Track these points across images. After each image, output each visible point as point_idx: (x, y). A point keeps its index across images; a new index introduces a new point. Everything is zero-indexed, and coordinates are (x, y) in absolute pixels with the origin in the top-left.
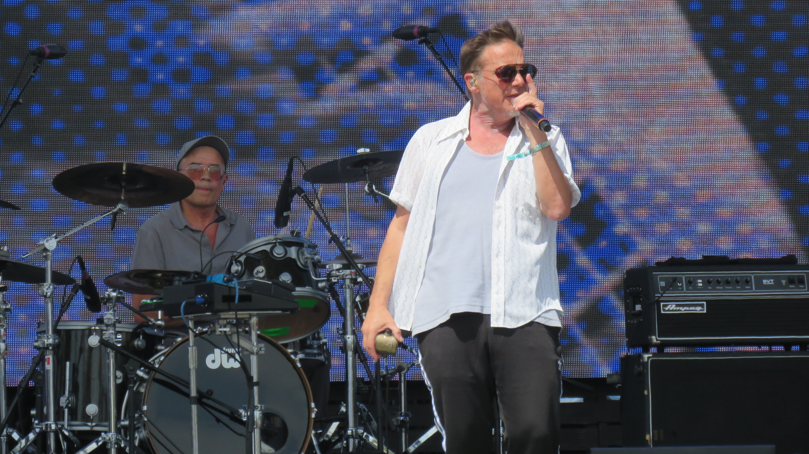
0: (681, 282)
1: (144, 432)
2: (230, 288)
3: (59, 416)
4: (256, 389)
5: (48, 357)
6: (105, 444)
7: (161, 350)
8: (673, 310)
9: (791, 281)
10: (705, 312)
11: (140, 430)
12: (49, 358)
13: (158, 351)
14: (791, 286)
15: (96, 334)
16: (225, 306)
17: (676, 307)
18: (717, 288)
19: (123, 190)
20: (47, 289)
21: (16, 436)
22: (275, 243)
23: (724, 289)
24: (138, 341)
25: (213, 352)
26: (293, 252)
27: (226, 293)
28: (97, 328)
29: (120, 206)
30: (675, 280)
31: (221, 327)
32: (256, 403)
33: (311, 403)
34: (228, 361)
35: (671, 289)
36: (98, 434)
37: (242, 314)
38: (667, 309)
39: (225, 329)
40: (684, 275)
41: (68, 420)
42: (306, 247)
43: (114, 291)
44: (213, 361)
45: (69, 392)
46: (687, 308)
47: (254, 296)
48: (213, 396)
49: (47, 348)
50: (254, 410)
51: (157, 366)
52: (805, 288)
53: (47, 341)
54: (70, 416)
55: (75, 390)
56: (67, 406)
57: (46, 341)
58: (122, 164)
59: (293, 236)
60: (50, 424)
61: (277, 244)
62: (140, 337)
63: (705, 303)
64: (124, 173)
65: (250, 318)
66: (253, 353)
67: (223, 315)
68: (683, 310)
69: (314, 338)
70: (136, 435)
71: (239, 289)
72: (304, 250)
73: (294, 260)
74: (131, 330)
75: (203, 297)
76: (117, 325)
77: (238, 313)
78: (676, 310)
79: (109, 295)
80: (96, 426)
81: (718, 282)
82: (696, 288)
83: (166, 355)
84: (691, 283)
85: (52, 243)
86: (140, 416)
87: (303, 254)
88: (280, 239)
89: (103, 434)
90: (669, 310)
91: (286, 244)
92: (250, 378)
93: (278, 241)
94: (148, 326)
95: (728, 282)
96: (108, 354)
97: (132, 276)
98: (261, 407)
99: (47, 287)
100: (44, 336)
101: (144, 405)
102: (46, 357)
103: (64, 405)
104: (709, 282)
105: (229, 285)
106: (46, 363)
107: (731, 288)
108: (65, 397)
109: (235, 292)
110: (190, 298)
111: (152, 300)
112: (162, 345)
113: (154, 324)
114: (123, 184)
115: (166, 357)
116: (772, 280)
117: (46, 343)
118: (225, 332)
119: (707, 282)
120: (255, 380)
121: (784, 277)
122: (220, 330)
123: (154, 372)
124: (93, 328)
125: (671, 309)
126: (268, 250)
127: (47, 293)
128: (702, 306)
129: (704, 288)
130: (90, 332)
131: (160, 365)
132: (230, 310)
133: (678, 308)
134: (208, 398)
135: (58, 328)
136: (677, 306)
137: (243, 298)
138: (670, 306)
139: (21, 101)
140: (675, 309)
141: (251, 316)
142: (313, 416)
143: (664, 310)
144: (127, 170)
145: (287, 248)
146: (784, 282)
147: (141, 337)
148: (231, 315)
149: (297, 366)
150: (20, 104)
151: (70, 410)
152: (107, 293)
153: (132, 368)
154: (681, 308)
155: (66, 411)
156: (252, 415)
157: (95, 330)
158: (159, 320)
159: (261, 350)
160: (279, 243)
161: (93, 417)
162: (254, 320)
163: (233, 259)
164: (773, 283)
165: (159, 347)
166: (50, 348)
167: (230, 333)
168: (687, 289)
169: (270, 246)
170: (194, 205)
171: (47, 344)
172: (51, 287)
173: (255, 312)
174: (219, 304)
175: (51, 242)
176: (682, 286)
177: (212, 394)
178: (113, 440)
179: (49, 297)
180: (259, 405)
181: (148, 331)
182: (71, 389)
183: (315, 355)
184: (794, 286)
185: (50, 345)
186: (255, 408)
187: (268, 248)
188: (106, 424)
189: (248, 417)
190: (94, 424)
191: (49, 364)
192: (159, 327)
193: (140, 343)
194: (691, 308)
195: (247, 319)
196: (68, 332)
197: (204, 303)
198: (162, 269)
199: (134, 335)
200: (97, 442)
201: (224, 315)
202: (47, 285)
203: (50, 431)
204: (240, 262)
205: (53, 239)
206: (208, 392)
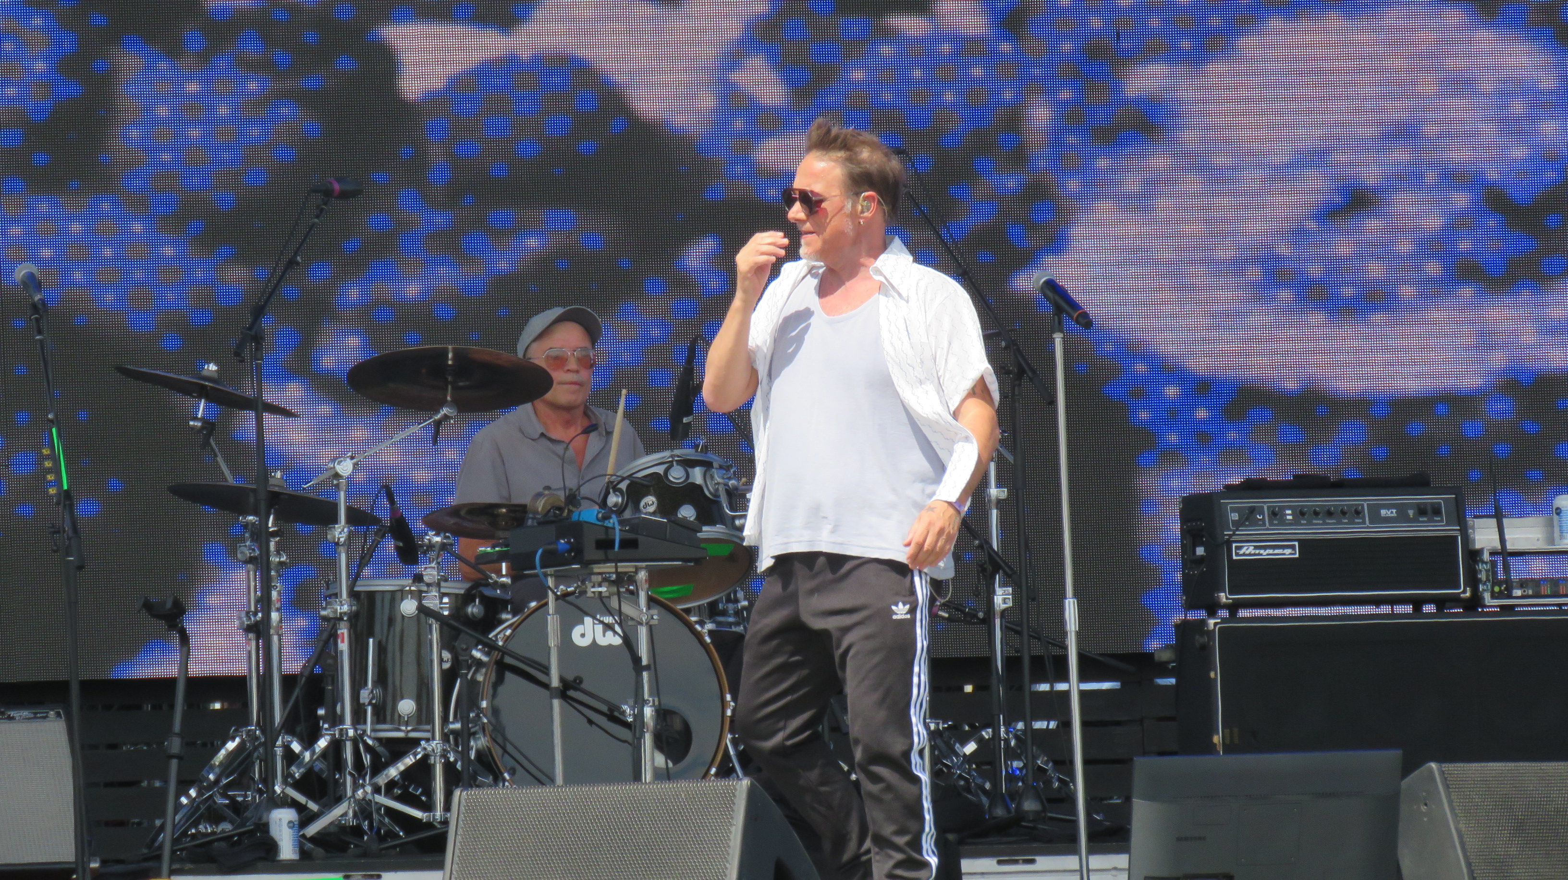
0: (1262, 513)
1: (483, 739)
2: (607, 528)
3: (359, 716)
4: (645, 674)
5: (342, 631)
6: (426, 757)
7: (507, 620)
8: (1250, 555)
9: (1422, 511)
10: (1297, 556)
11: (477, 736)
12: (343, 634)
13: (502, 622)
14: (1421, 519)
15: (411, 598)
16: (600, 554)
17: (1254, 549)
18: (1315, 522)
19: (450, 387)
20: (340, 533)
21: (296, 747)
22: (671, 462)
23: (1325, 523)
24: (473, 607)
25: (582, 623)
26: (697, 475)
27: (602, 536)
28: (413, 588)
29: (445, 411)
30: (1252, 510)
31: (593, 587)
32: (646, 697)
33: (726, 693)
34: (604, 636)
35: (1247, 523)
36: (416, 742)
37: (626, 567)
38: (1241, 552)
39: (600, 589)
40: (1266, 504)
41: (372, 723)
42: (717, 469)
43: (437, 535)
44: (583, 635)
45: (373, 682)
46: (1271, 551)
47: (641, 539)
48: (584, 686)
49: (341, 619)
50: (643, 706)
51: (500, 643)
52: (1442, 521)
53: (341, 609)
54: (375, 718)
55: (382, 678)
56: (370, 703)
57: (339, 608)
58: (445, 352)
59: (697, 451)
60: (347, 729)
61: (674, 463)
62: (475, 602)
63: (1296, 543)
64: (450, 362)
65: (636, 572)
66: (641, 624)
67: (597, 568)
68: (1265, 553)
69: (729, 600)
70: (472, 743)
71: (621, 530)
72: (714, 473)
73: (699, 487)
74: (462, 592)
75: (569, 542)
76: (443, 584)
77: (619, 564)
78: (1255, 555)
79: (429, 540)
80: (412, 730)
81: (1316, 514)
82: (1283, 522)
83: (514, 627)
84: (1275, 514)
85: (347, 466)
86: (478, 716)
87: (712, 477)
88: (678, 456)
89: (423, 743)
90: (1244, 554)
91: (688, 464)
92: (637, 660)
93: (676, 459)
94: (487, 585)
95: (1330, 514)
96: (431, 626)
97: (463, 513)
98: (654, 701)
99: (340, 530)
100: (336, 601)
101: (482, 700)
102: (339, 632)
103: (367, 701)
104: (1302, 514)
105: (605, 525)
106: (339, 641)
107: (1335, 521)
108: (368, 689)
109: (615, 535)
110: (549, 544)
111: (493, 547)
112: (508, 613)
113: (496, 582)
114: (450, 379)
115: (513, 631)
116: (1394, 511)
117: (339, 611)
118: (600, 593)
119: (1301, 513)
120: (645, 662)
121: (1410, 506)
122: (593, 590)
123: (497, 652)
124: (408, 588)
125: (1247, 552)
126: (662, 473)
127: (339, 539)
128: (1293, 547)
129: (1295, 522)
130: (401, 594)
131: (505, 642)
132: (607, 560)
133: (1257, 552)
134: (576, 689)
135: (356, 589)
136: (1256, 547)
137: (627, 544)
138: (1246, 548)
139: (299, 258)
140: (1253, 552)
141: (637, 570)
142: (729, 713)
143: (1237, 554)
144: (455, 358)
145: (689, 470)
146: (1411, 513)
147: (477, 600)
148: (608, 568)
149: (705, 641)
150: (298, 264)
151: (375, 707)
152: (428, 537)
153: (464, 647)
154: (1262, 552)
155: (369, 709)
156: (641, 714)
157: (411, 592)
158: (503, 576)
159: (652, 618)
160: (677, 461)
161: (408, 718)
162: (642, 575)
163: (611, 486)
164: (1395, 515)
165: (504, 616)
166: (345, 619)
167: (607, 594)
168: (1271, 524)
169: (665, 466)
170: (555, 407)
171: (341, 613)
172: (346, 530)
173: (644, 564)
174: (591, 552)
175: (345, 464)
176: (1263, 520)
177: (581, 682)
178: (439, 751)
179: (342, 545)
180: (651, 699)
181: (487, 592)
182: (376, 678)
183: (730, 624)
184: (1425, 519)
185: (345, 613)
186: (644, 702)
187: (660, 470)
188: (428, 727)
189: (635, 716)
190: (409, 728)
191: (343, 641)
192: (503, 586)
193: (475, 610)
194: (1277, 551)
195: (632, 574)
196: (371, 595)
197: (569, 552)
198: (504, 502)
199: (467, 598)
200: (415, 755)
201: (600, 568)
202: (339, 528)
203: (346, 740)
204: (620, 491)
205: (348, 460)
206: (575, 680)
